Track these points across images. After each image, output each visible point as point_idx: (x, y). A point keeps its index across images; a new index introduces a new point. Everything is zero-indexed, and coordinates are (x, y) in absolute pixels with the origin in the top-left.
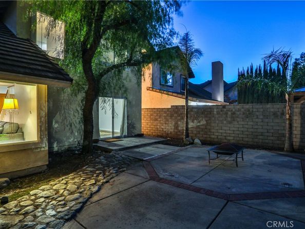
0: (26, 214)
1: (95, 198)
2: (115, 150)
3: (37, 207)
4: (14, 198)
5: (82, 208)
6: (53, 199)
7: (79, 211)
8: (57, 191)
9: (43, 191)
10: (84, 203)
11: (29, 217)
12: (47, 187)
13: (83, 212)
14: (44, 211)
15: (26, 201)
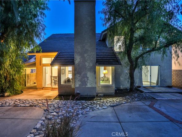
0: (104, 103)
1: (122, 105)
2: (146, 92)
3: (107, 102)
4: (103, 99)
5: (117, 106)
6: (111, 102)
7: (115, 106)
8: (113, 101)
9: (110, 99)
10: (118, 105)
11: (104, 104)
12: (111, 99)
13: (116, 107)
14: (107, 104)
15: (105, 101)
